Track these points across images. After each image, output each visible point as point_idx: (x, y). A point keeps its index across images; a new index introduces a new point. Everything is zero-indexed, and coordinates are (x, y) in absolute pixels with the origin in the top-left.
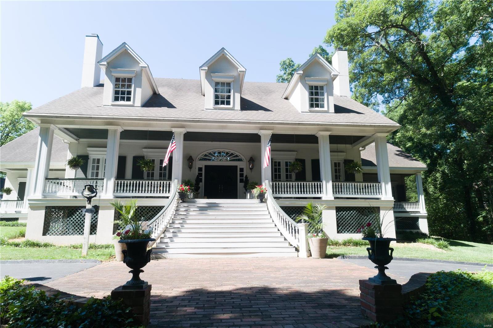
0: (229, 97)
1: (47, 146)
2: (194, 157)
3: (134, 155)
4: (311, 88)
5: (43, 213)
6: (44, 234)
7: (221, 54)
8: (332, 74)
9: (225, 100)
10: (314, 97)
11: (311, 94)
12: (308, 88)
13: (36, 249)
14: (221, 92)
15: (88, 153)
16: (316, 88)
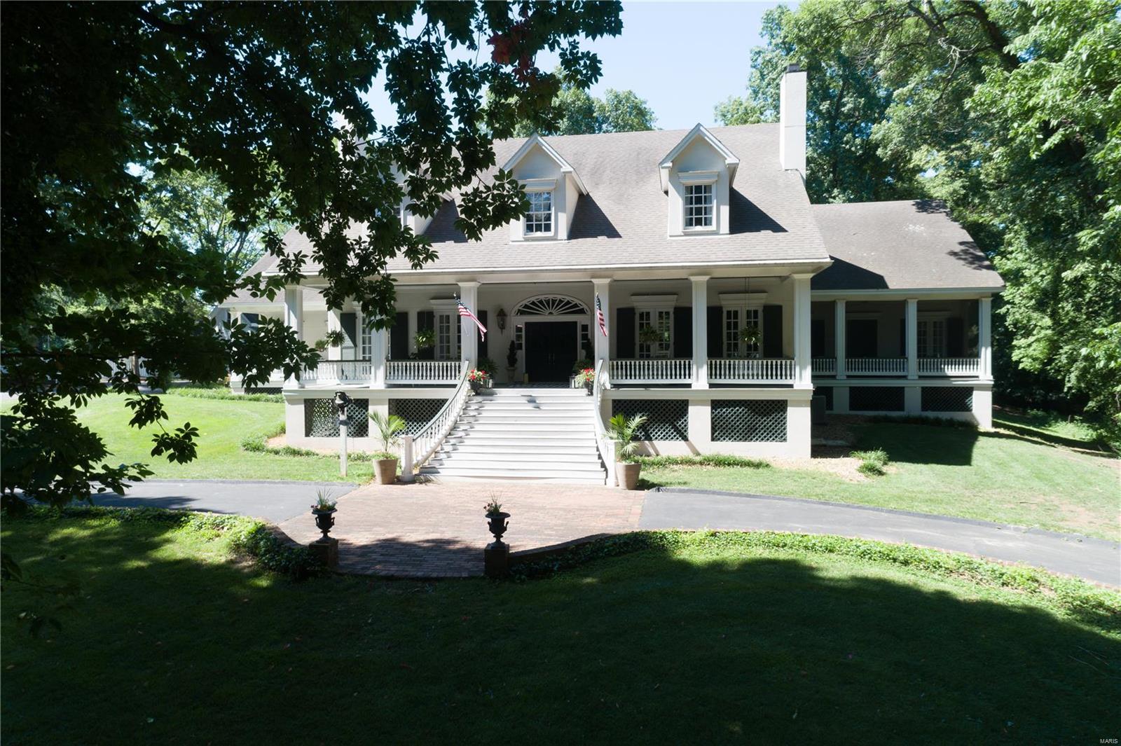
0: (548, 218)
1: (296, 316)
2: (506, 310)
3: (418, 310)
4: (689, 189)
5: (302, 408)
6: (307, 434)
7: (534, 143)
8: (727, 162)
9: (543, 223)
10: (694, 206)
11: (689, 201)
12: (683, 190)
13: (297, 458)
14: (536, 210)
15: (355, 310)
16: (698, 189)
